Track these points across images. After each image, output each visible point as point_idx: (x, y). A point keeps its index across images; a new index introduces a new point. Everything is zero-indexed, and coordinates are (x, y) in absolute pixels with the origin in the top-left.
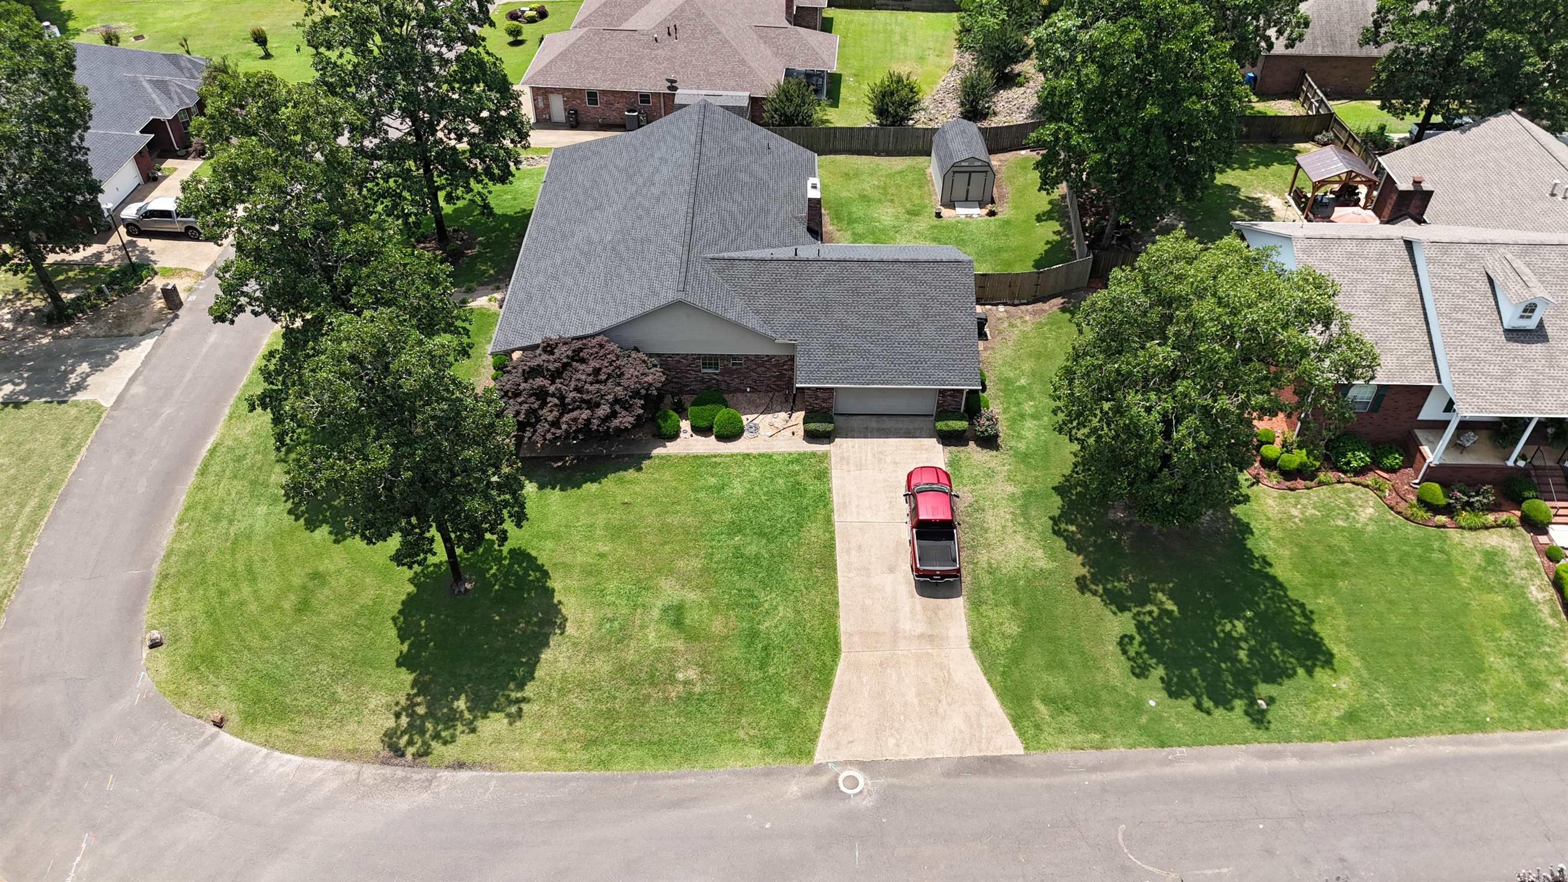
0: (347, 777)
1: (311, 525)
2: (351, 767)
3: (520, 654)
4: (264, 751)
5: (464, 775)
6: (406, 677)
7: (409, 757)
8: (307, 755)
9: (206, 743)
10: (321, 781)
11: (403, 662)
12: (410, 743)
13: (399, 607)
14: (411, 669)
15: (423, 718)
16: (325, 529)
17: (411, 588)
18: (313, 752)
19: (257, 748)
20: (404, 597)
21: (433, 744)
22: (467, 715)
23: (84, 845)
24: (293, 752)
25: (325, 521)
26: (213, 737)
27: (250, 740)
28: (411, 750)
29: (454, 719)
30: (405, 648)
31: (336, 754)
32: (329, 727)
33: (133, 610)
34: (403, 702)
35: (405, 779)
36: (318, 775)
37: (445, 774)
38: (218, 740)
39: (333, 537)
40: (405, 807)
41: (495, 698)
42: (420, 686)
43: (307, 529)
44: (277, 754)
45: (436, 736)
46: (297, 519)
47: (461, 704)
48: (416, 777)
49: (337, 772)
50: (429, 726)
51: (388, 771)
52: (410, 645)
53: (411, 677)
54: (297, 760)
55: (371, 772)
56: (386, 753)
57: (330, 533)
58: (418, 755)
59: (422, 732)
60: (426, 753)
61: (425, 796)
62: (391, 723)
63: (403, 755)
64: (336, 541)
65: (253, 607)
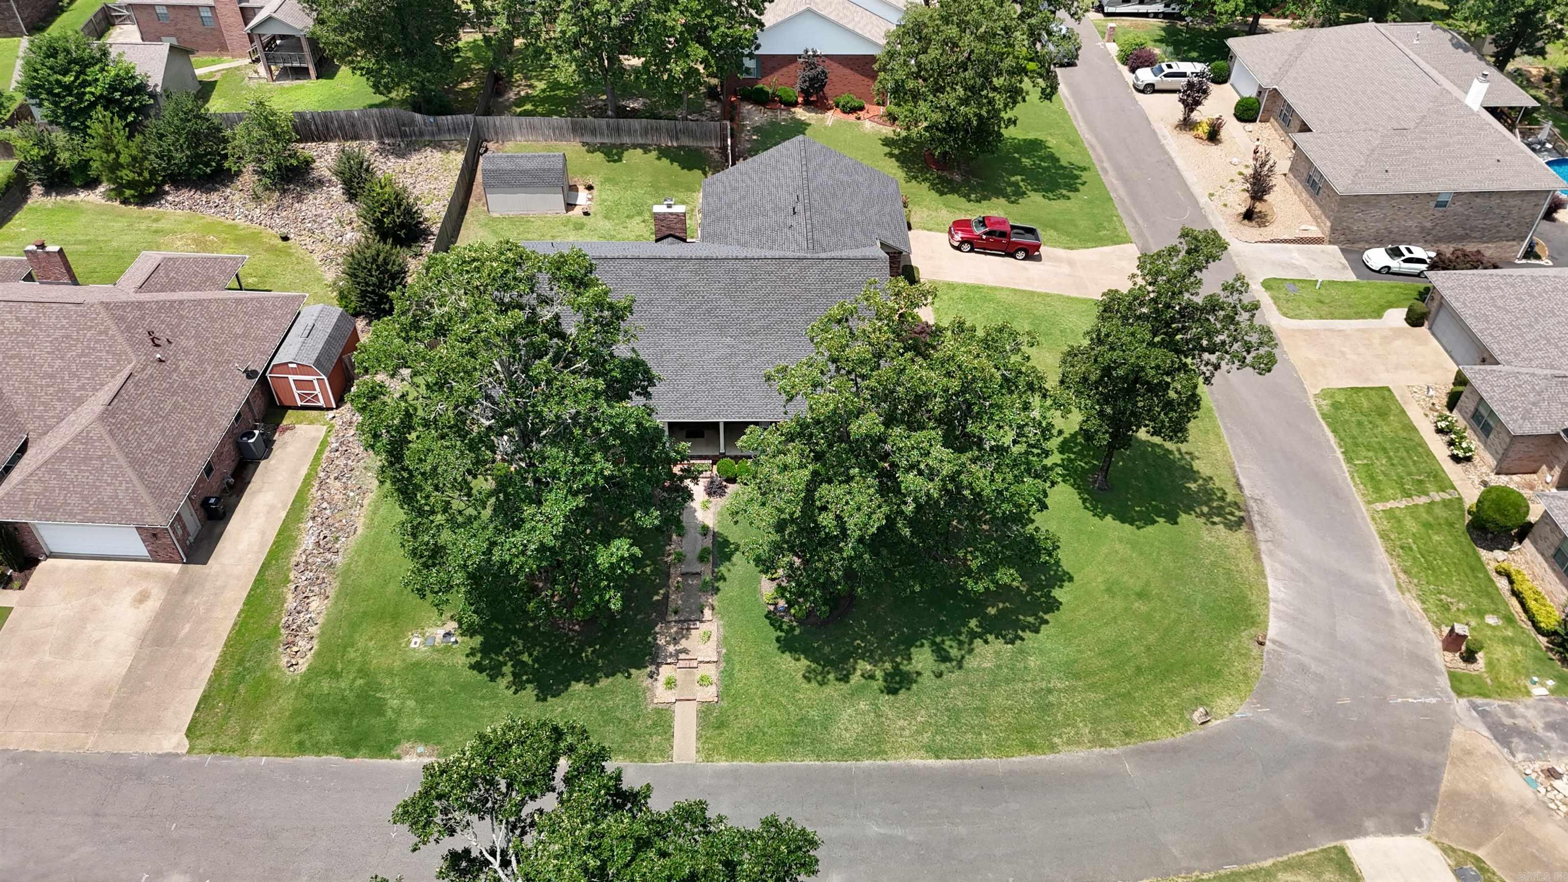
0: (1272, 547)
1: (1054, 605)
2: (1263, 547)
3: (1145, 452)
4: (1272, 604)
5: (1243, 481)
6: (1183, 518)
7: (1242, 514)
8: (1265, 577)
9: (1281, 645)
10: (1282, 563)
11: (1173, 519)
12: (1232, 514)
13: (1127, 525)
14: (1177, 516)
15: (1211, 508)
16: (1057, 593)
17: (1109, 518)
18: (1262, 574)
19: (1271, 610)
20: (1118, 522)
21: (1228, 500)
22: (1201, 482)
23: (1399, 700)
24: (1266, 584)
25: (1048, 595)
26: (1274, 642)
27: (1267, 616)
28: (1237, 513)
29: (1206, 490)
30: (1161, 520)
31: (1257, 558)
32: (1237, 565)
33: (1175, 750)
34: (1203, 520)
35: (1260, 514)
36: (1277, 565)
37: (1247, 492)
38: (1276, 638)
39: (1066, 584)
40: (1280, 511)
41: (1183, 467)
42: (1188, 509)
43: (1058, 609)
44: (1271, 595)
45: (1222, 499)
46: (1047, 622)
47: (1193, 486)
48: (1255, 508)
49: (1271, 554)
50: (1215, 504)
51: (1257, 525)
52: (1158, 516)
53: (1184, 515)
54: (1270, 582)
55: (1261, 534)
56: (1244, 528)
57: (1061, 587)
58: (1239, 508)
59: (1221, 508)
60: (1236, 503)
61: (1268, 501)
62: (1221, 526)
63: (1242, 517)
64: (1071, 579)
65: (1151, 639)
